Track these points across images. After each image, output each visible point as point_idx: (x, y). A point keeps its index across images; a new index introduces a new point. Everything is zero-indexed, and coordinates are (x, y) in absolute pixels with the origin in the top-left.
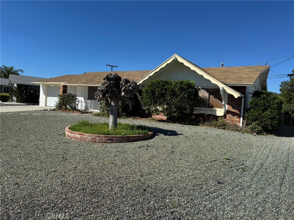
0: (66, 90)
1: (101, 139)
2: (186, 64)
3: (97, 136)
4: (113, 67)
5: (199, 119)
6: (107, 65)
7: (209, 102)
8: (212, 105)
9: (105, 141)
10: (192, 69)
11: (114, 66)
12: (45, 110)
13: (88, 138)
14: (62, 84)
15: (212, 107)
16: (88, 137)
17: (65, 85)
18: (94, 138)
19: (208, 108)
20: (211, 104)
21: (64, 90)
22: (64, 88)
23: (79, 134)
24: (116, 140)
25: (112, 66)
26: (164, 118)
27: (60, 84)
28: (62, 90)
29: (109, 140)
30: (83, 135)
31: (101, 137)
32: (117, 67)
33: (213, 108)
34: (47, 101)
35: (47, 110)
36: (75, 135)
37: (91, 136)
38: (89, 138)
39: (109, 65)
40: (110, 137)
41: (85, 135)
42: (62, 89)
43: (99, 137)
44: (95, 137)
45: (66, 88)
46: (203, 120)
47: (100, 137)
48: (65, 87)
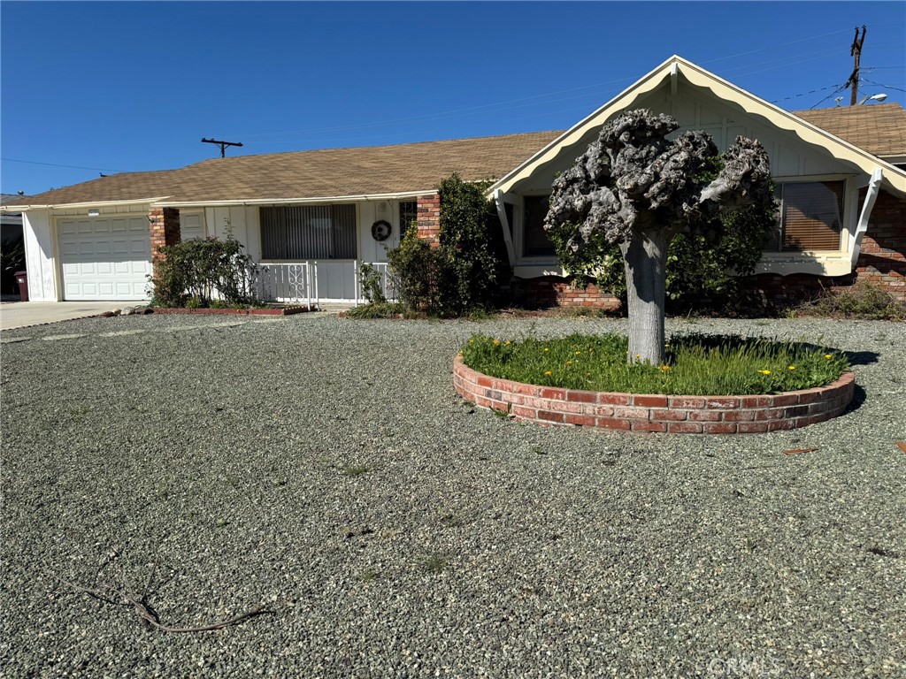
0: (177, 227)
1: (761, 416)
2: (723, 91)
3: (745, 400)
4: (225, 146)
5: (752, 295)
6: (204, 140)
7: (784, 233)
8: (797, 241)
9: (776, 423)
10: (748, 111)
11: (230, 144)
12: (109, 315)
13: (696, 416)
14: (158, 203)
15: (796, 248)
16: (697, 411)
17: (170, 208)
18: (728, 415)
19: (783, 251)
20: (790, 237)
21: (171, 228)
22: (170, 221)
23: (638, 402)
24: (816, 410)
25: (223, 143)
26: (608, 304)
27: (145, 207)
28: (159, 227)
29: (792, 412)
30: (665, 403)
31: (763, 403)
32: (240, 145)
33: (801, 251)
34: (65, 281)
35: (118, 312)
36: (606, 406)
37: (714, 404)
38: (705, 413)
39: (212, 141)
40: (795, 400)
41: (678, 404)
42: (162, 224)
43: (749, 404)
44: (735, 408)
45: (175, 221)
46: (767, 297)
47: (755, 406)
48: (171, 215)
